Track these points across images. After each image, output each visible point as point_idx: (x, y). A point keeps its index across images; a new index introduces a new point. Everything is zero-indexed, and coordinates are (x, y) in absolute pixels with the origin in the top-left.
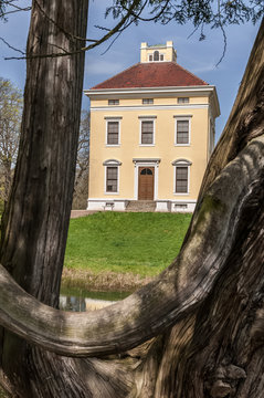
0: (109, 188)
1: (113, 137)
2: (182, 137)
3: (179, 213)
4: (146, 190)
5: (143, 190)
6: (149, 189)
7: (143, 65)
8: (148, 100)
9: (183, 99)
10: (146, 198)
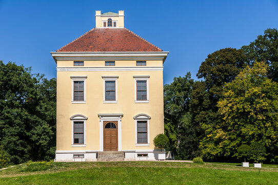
0: (76, 141)
1: (79, 95)
2: (142, 94)
3: (142, 162)
4: (111, 142)
5: (108, 142)
6: (113, 141)
7: (99, 30)
8: (110, 62)
9: (141, 62)
10: (111, 149)
